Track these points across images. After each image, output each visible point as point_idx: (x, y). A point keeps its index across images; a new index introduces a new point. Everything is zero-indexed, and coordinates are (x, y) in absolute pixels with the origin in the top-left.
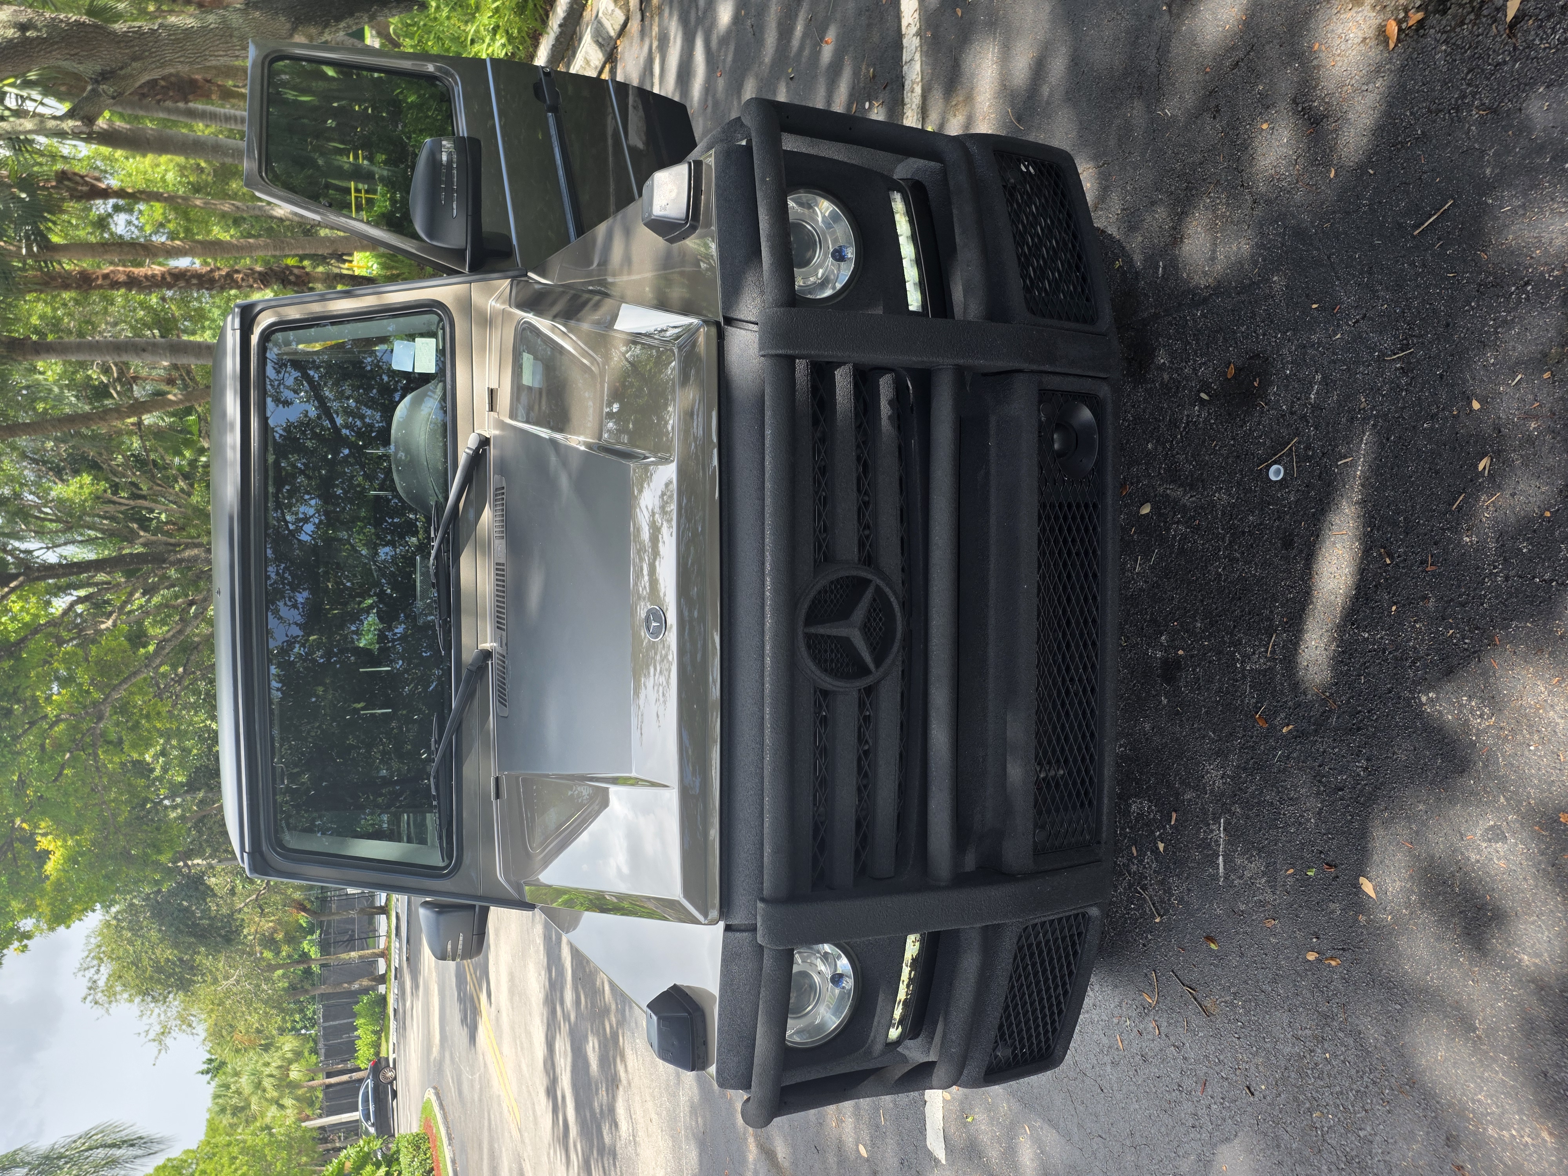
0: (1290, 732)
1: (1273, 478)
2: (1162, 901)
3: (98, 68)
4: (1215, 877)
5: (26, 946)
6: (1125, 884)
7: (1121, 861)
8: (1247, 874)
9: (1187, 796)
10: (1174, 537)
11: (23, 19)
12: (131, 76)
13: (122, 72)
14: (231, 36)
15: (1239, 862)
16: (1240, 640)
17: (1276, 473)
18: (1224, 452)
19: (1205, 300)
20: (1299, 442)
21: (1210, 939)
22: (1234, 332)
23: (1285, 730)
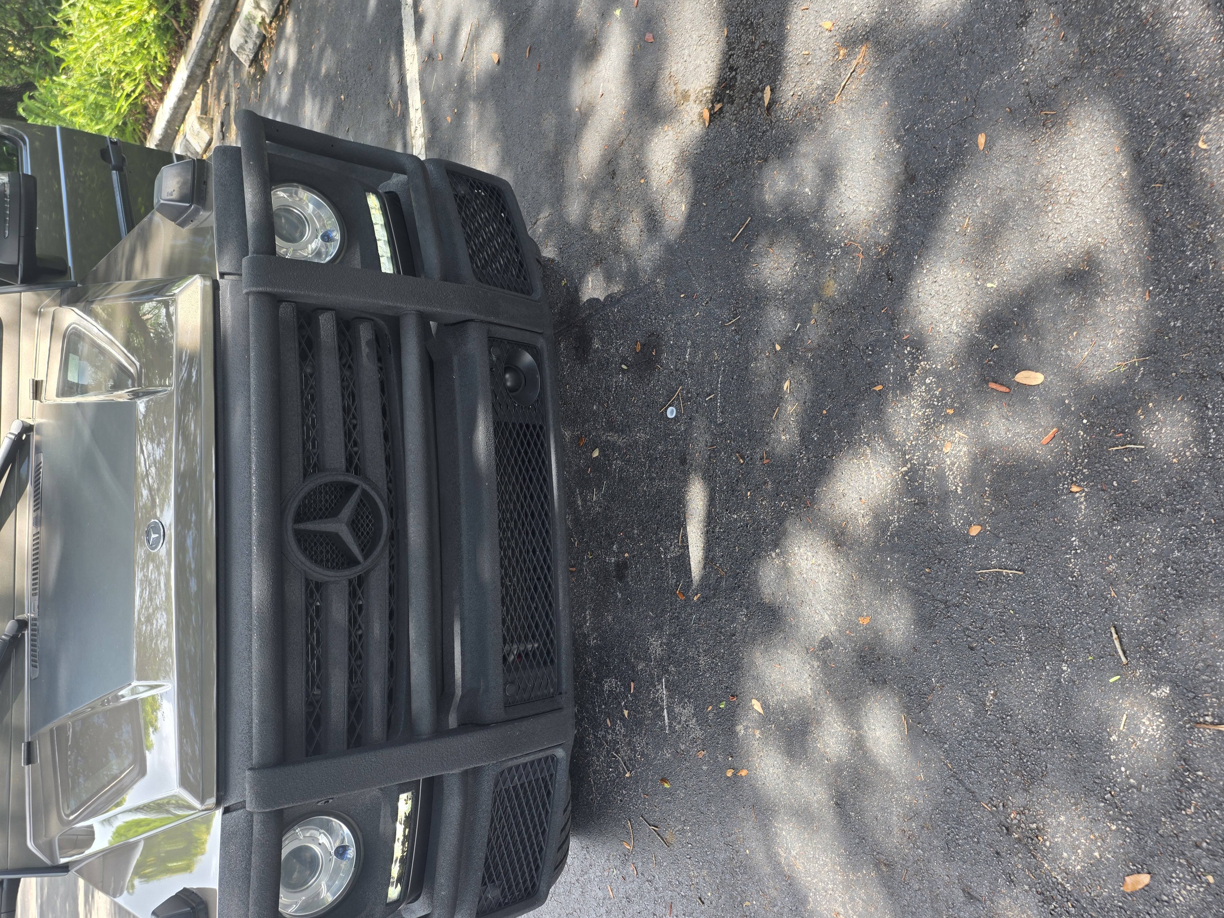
0: (699, 599)
1: (669, 416)
2: (631, 759)
4: (662, 728)
6: (604, 753)
7: (600, 734)
8: (683, 719)
9: (640, 667)
10: (615, 469)
15: (677, 710)
16: (662, 537)
17: (671, 413)
18: (640, 404)
19: (619, 300)
20: (683, 389)
21: (664, 780)
22: (638, 320)
23: (695, 599)
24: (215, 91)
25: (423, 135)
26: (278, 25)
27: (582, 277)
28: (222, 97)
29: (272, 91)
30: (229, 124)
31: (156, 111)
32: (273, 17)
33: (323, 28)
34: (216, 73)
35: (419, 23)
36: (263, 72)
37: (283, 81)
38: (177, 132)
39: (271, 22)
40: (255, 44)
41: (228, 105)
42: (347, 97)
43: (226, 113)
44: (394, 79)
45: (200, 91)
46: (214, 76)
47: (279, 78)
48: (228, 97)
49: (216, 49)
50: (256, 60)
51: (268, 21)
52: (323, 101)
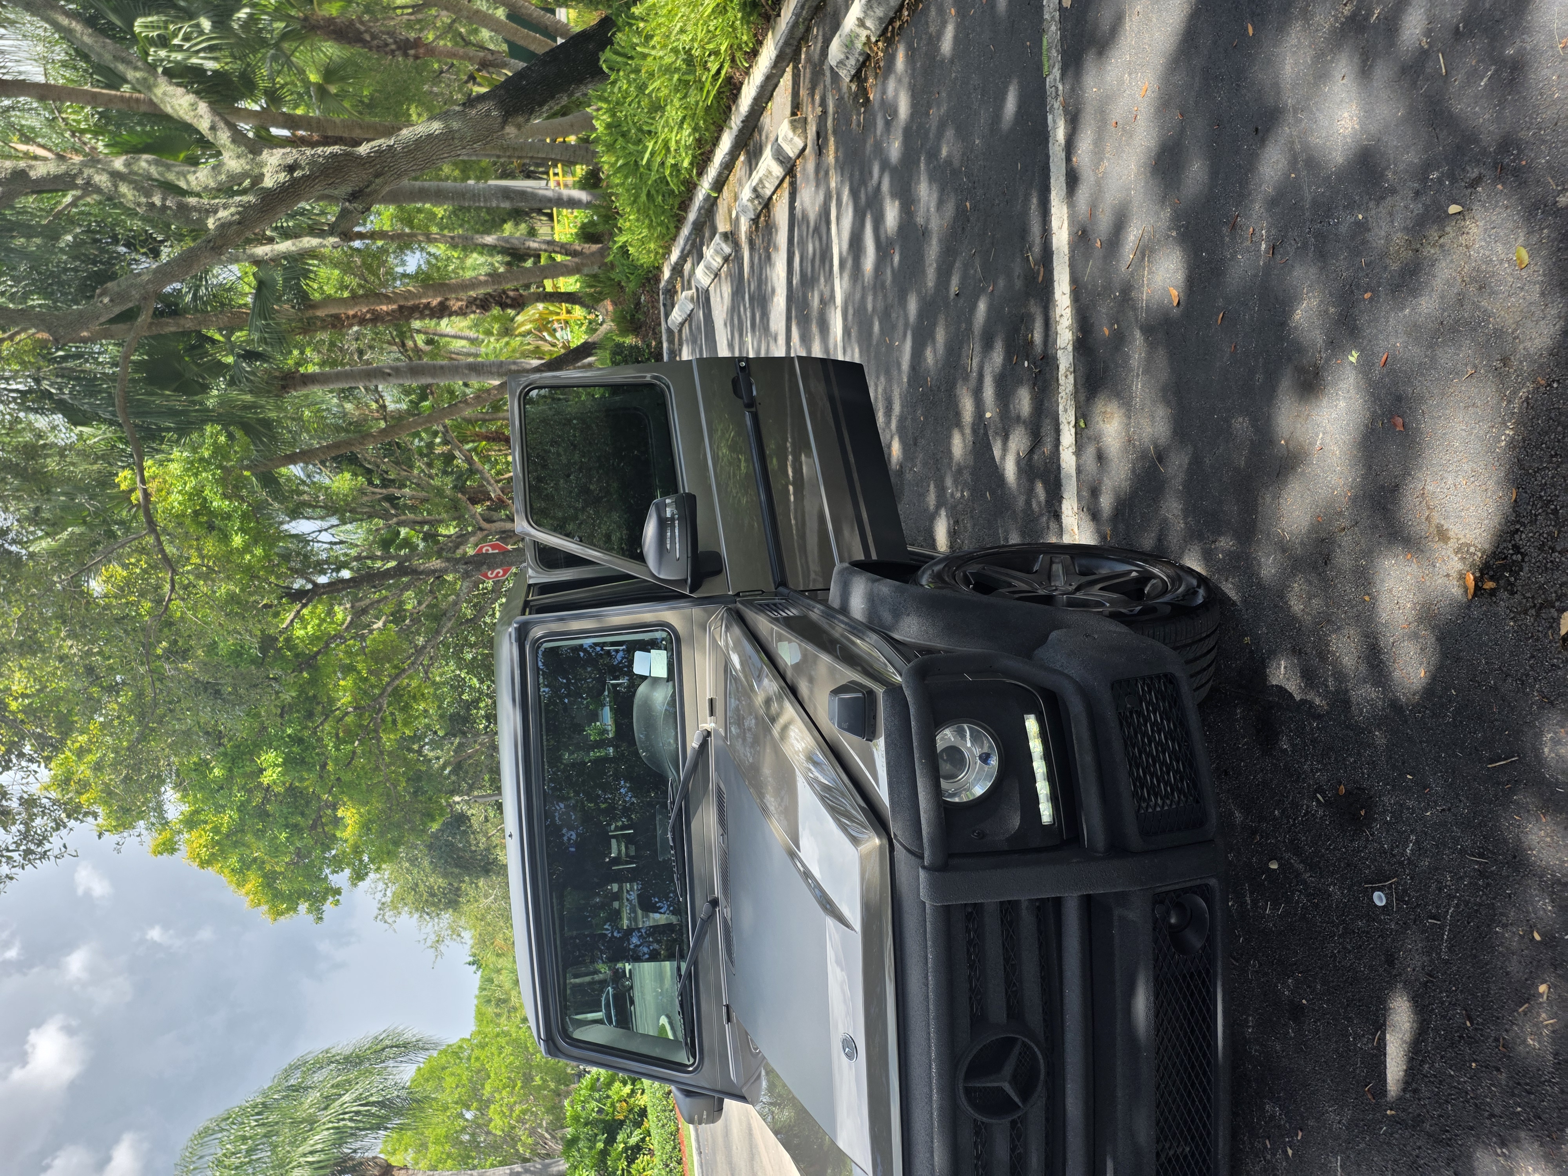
0: (1392, 1116)
1: (1377, 901)
3: (350, 190)
5: (338, 901)
7: (1257, 1145)
9: (1311, 1123)
10: (1298, 902)
11: (290, 161)
12: (375, 191)
13: (368, 190)
14: (453, 139)
16: (1352, 1019)
17: (1379, 899)
19: (1320, 716)
20: (1398, 883)
22: (1343, 757)
23: (1388, 1112)
24: (807, 84)
25: (1070, 328)
26: (887, 47)
27: (1273, 653)
28: (817, 98)
29: (879, 132)
30: (826, 140)
31: (742, 84)
32: (880, 36)
33: (944, 94)
34: (809, 60)
35: (1072, 179)
36: (867, 100)
37: (892, 129)
38: (764, 108)
39: (877, 41)
40: (858, 60)
41: (825, 112)
42: (974, 208)
43: (822, 119)
44: (1036, 229)
45: (789, 70)
46: (806, 62)
47: (888, 124)
48: (823, 103)
49: (808, 29)
50: (858, 77)
51: (873, 39)
52: (942, 191)
